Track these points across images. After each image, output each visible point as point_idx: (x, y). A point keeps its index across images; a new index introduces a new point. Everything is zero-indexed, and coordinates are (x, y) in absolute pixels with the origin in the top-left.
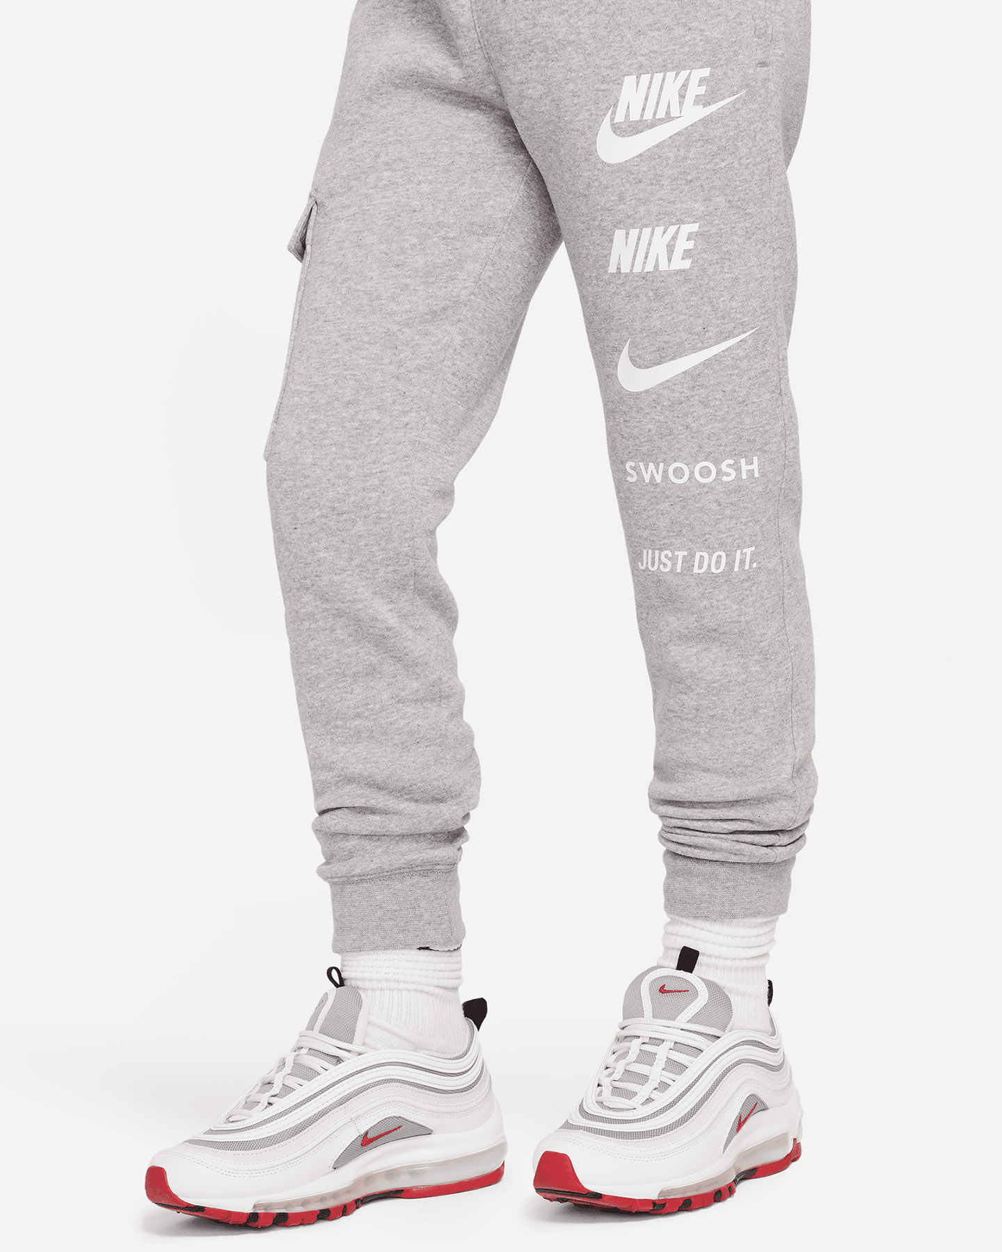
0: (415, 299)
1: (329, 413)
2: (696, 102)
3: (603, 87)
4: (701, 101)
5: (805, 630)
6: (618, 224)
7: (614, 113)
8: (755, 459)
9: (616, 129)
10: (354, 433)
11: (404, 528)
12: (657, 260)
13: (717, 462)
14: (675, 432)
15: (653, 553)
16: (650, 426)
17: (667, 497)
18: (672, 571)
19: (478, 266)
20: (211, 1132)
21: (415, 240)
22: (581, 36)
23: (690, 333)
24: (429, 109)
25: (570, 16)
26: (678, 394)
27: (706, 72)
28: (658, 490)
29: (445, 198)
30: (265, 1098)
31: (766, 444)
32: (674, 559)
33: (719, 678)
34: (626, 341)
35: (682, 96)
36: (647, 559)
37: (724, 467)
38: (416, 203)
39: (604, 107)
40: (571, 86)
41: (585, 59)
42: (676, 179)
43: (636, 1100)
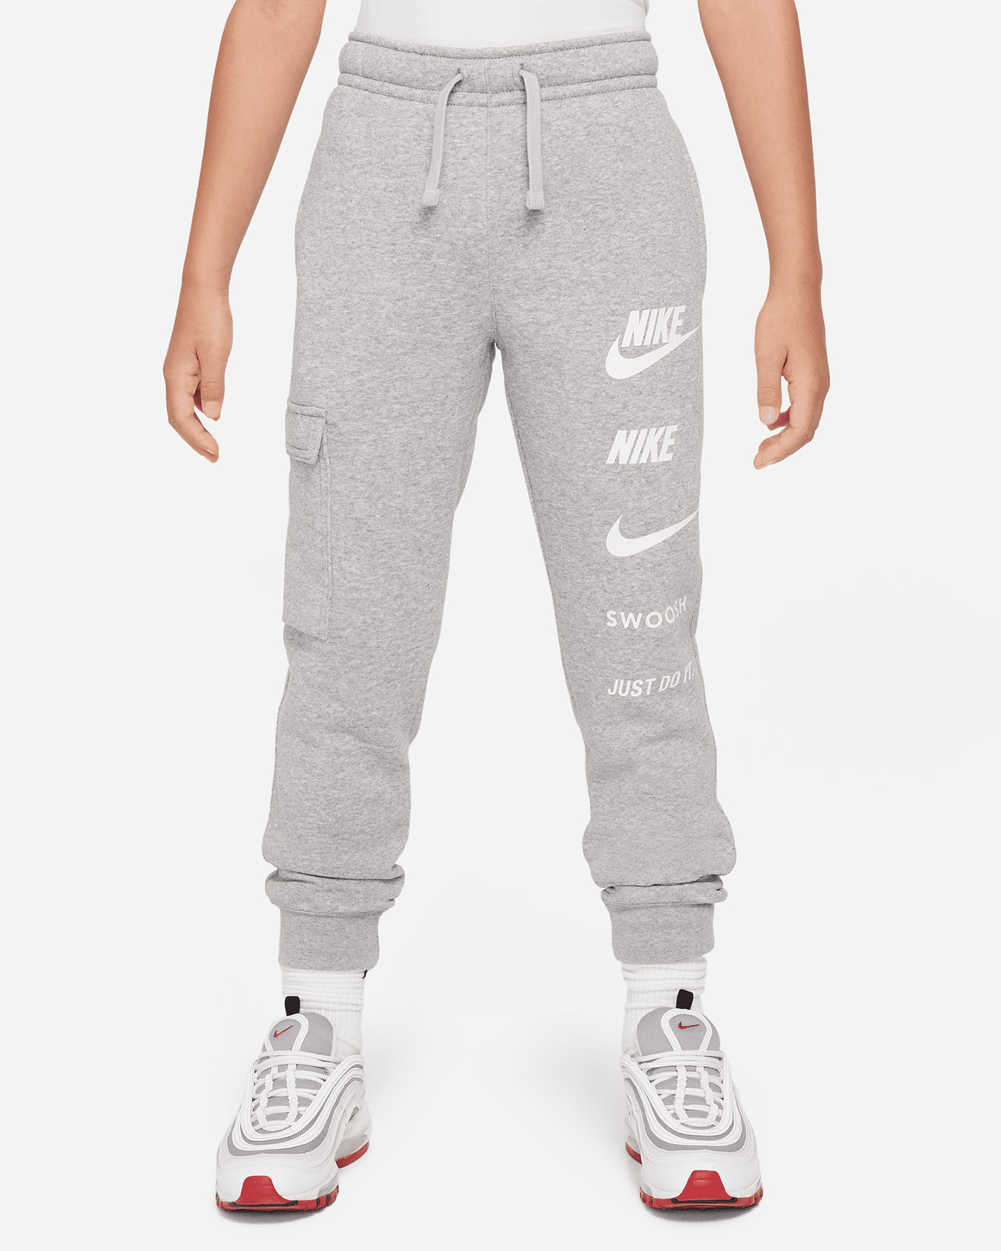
1: (384, 606)
2: (677, 332)
3: (613, 319)
4: (680, 330)
6: (620, 426)
7: (621, 339)
9: (623, 352)
10: (401, 619)
12: (650, 454)
14: (654, 588)
15: (625, 683)
16: (633, 584)
17: (643, 639)
18: (642, 695)
21: (424, 463)
22: (593, 278)
23: (671, 510)
24: (428, 351)
25: (584, 262)
26: (659, 558)
27: (682, 309)
28: (635, 634)
29: (442, 427)
32: (644, 687)
33: (681, 764)
34: (618, 517)
35: (669, 327)
36: (618, 686)
38: (421, 432)
39: (613, 334)
40: (583, 316)
41: (597, 296)
42: (664, 391)
43: (710, 1120)
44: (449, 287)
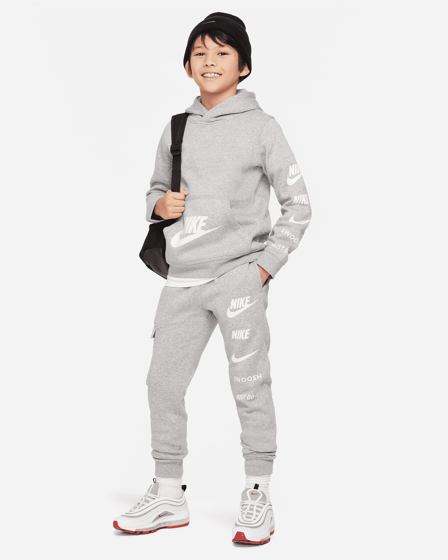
0: (180, 354)
2: (248, 304)
3: (227, 302)
4: (249, 303)
5: (273, 407)
6: (233, 330)
7: (230, 307)
8: (260, 375)
9: (231, 310)
11: (178, 403)
12: (241, 337)
13: (252, 376)
14: (243, 371)
15: (239, 395)
16: (238, 370)
17: (241, 385)
18: (243, 399)
19: (193, 346)
20: (126, 513)
21: (180, 341)
23: (248, 350)
26: (245, 363)
27: (249, 297)
28: (239, 383)
30: (138, 507)
31: (262, 371)
32: (243, 396)
34: (234, 353)
35: (244, 303)
36: (238, 397)
37: (253, 377)
38: (180, 333)
39: (228, 306)
40: (220, 302)
41: (223, 296)
42: (245, 320)
43: (252, 519)
44: (190, 296)
